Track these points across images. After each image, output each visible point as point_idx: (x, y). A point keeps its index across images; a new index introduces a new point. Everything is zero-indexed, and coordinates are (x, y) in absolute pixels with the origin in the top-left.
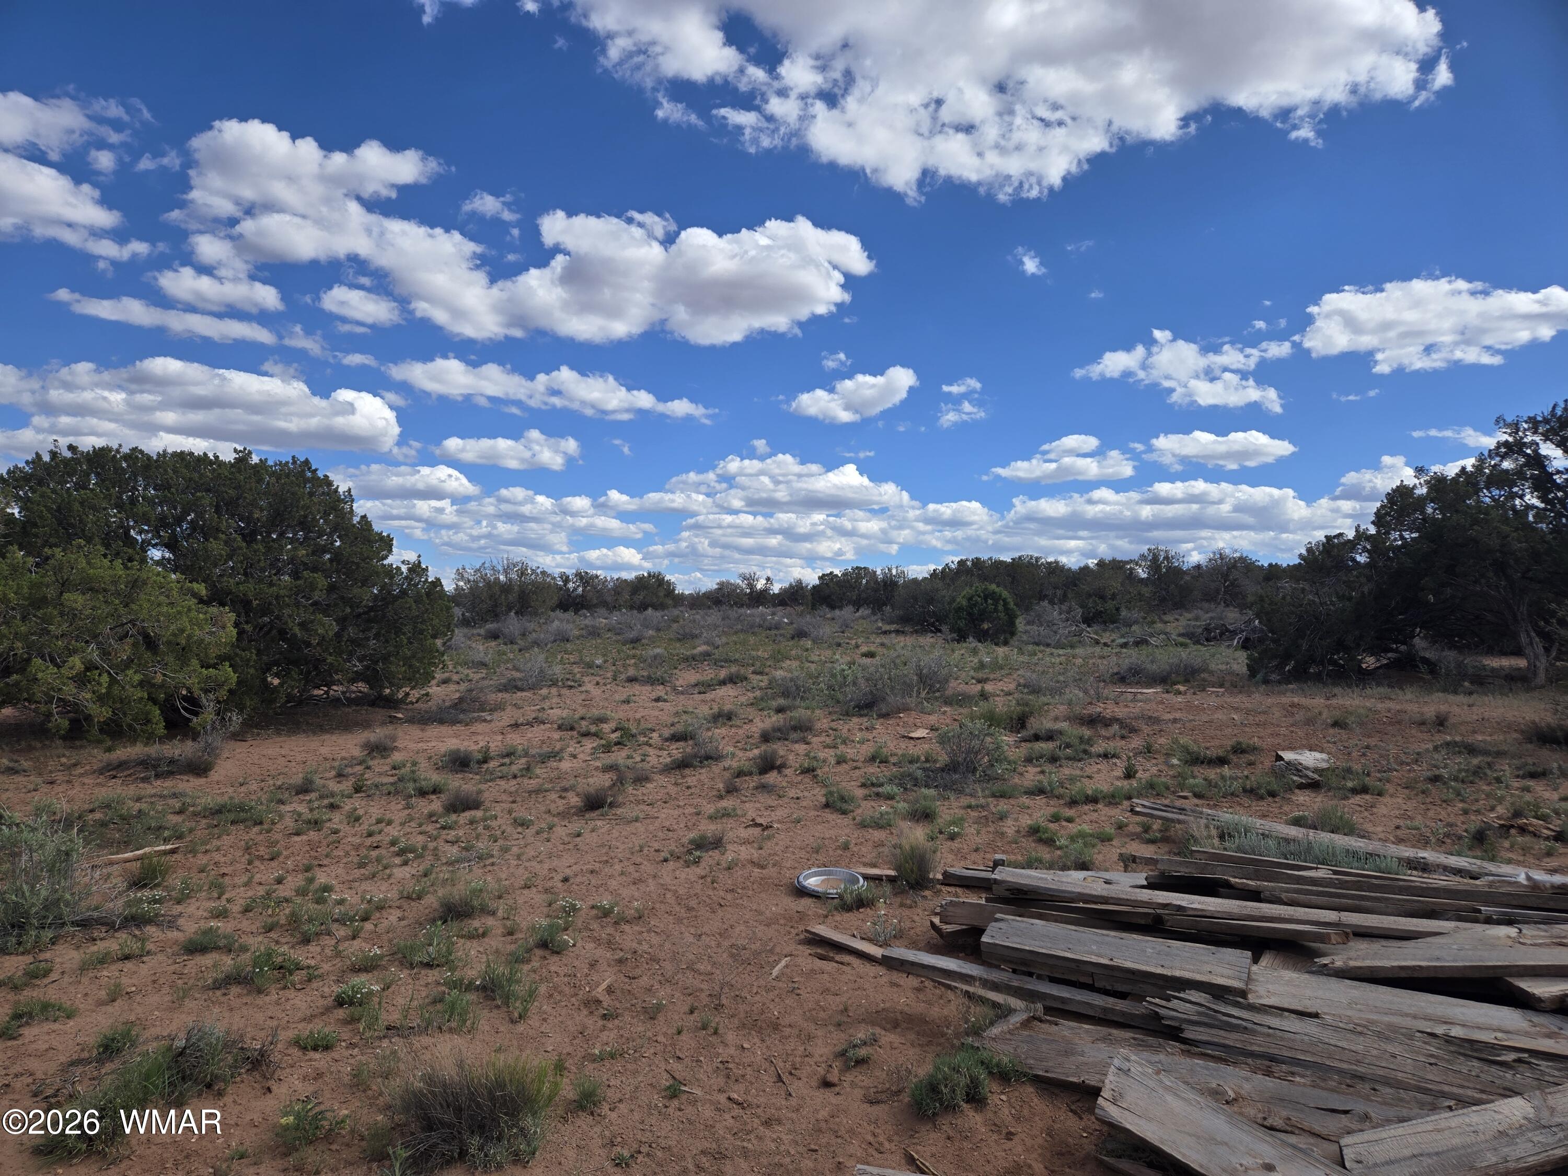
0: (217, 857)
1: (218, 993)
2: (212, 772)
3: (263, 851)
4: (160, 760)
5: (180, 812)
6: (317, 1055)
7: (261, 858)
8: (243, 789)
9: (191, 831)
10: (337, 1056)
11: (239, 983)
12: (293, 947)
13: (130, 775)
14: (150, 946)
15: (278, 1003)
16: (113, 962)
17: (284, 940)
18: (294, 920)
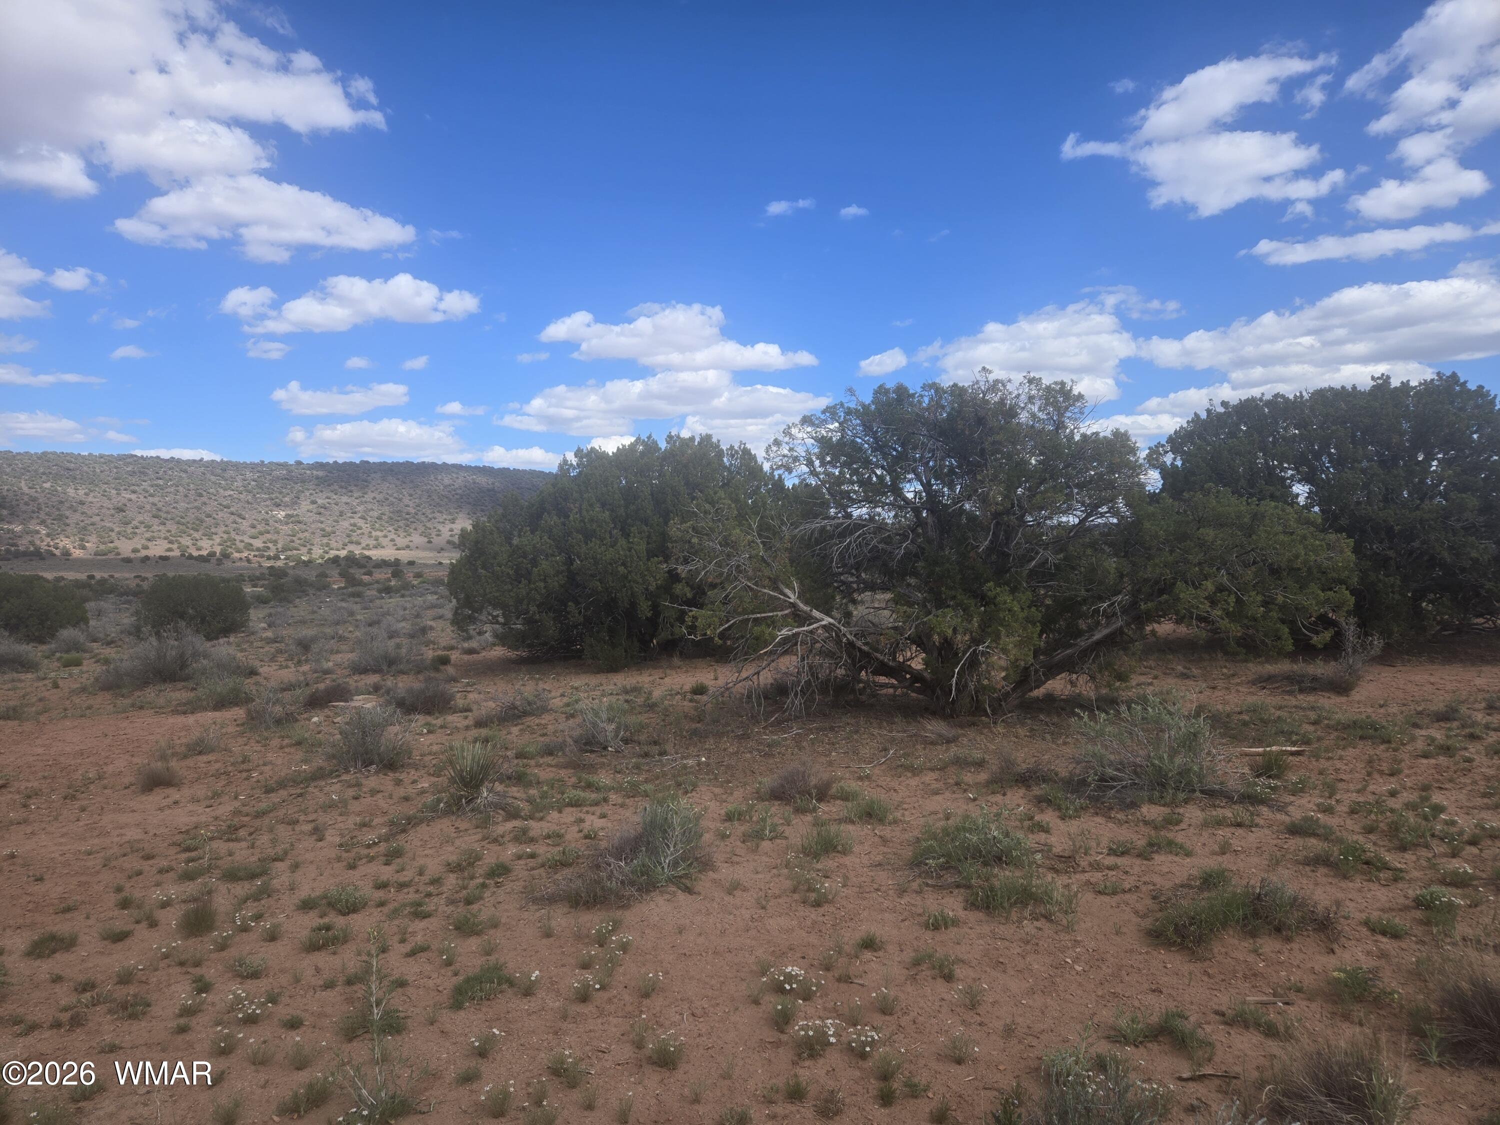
0: (1339, 764)
1: (1308, 868)
2: (1353, 692)
3: (1385, 767)
4: (1303, 676)
5: (1315, 723)
6: (1384, 940)
7: (1381, 773)
8: (1382, 710)
9: (1319, 739)
10: (1404, 945)
11: (1328, 866)
12: (1388, 851)
13: (1277, 688)
14: (1258, 820)
15: (1360, 890)
16: (1228, 826)
17: (1381, 843)
18: (1394, 829)
